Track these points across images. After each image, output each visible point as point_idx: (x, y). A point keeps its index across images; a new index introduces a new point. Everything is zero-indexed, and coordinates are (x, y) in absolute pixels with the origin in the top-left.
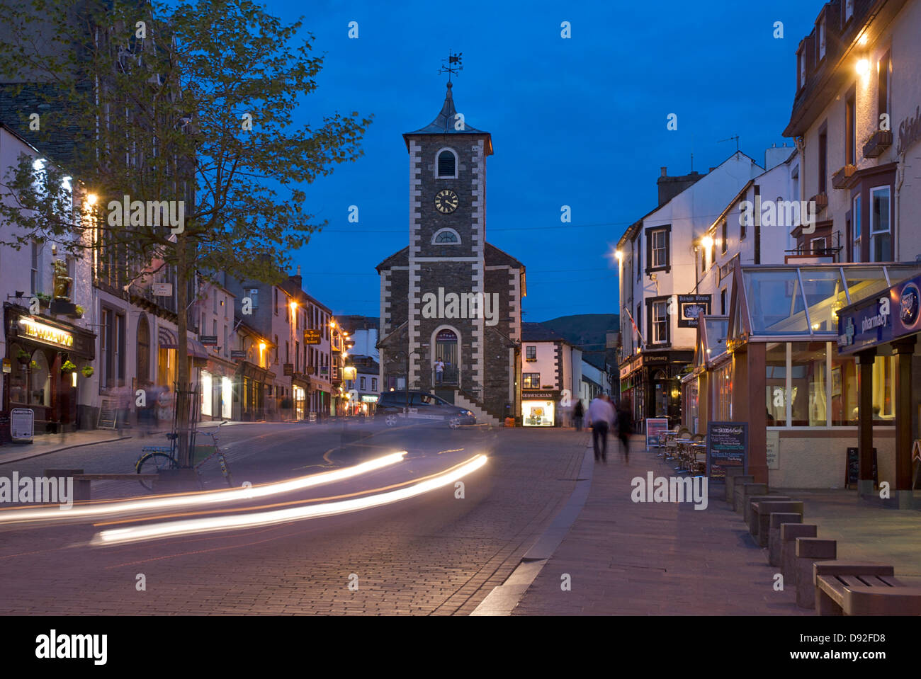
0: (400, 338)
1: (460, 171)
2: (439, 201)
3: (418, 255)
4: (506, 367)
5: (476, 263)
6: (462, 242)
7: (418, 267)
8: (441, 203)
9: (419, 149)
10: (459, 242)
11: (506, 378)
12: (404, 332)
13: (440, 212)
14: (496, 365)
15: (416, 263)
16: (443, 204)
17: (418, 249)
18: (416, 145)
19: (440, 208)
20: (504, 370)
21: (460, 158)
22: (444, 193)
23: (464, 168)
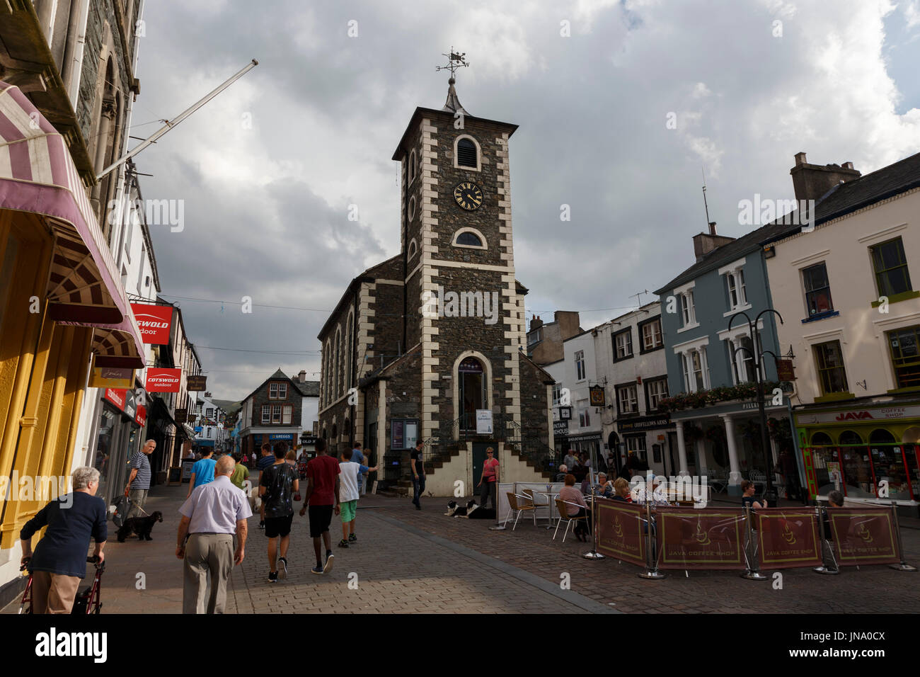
0: (410, 367)
1: (482, 164)
2: (460, 195)
3: (434, 256)
4: (544, 411)
5: (506, 274)
6: (489, 247)
7: (436, 273)
8: (462, 197)
9: (435, 130)
10: (485, 246)
11: (543, 425)
12: (414, 359)
13: (461, 208)
14: (531, 407)
15: (433, 267)
16: (465, 199)
17: (435, 249)
18: (432, 125)
19: (461, 202)
20: (542, 415)
21: (483, 150)
22: (466, 186)
23: (487, 161)
